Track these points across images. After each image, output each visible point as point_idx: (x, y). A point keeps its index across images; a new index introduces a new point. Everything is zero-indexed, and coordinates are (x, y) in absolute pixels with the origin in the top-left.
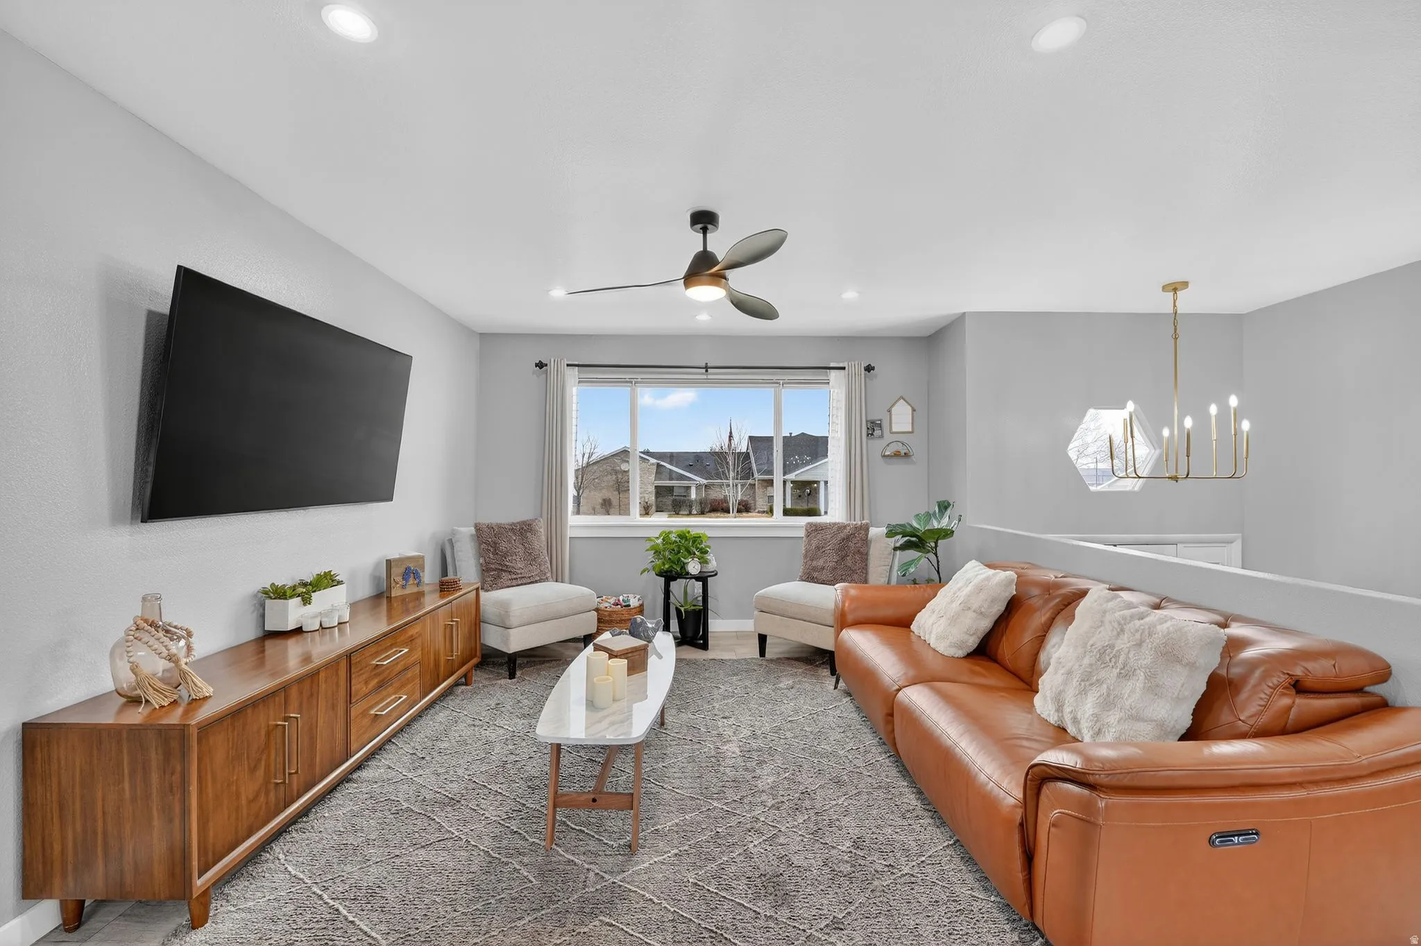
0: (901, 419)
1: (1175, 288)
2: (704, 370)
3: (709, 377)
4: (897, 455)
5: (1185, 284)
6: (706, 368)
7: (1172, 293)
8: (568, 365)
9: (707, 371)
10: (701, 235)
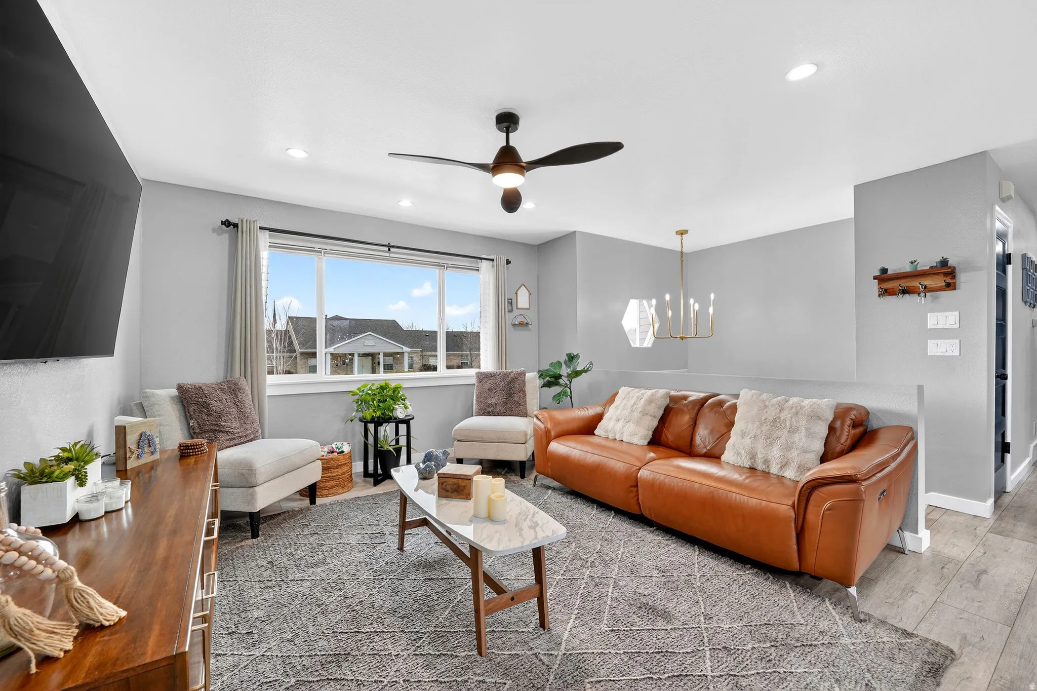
0: (523, 299)
1: (682, 233)
2: (386, 249)
3: (392, 255)
4: (521, 324)
5: (686, 232)
6: (390, 247)
7: (680, 236)
8: (261, 228)
9: (389, 250)
10: (505, 134)
